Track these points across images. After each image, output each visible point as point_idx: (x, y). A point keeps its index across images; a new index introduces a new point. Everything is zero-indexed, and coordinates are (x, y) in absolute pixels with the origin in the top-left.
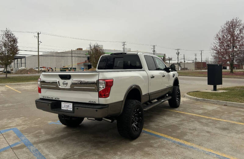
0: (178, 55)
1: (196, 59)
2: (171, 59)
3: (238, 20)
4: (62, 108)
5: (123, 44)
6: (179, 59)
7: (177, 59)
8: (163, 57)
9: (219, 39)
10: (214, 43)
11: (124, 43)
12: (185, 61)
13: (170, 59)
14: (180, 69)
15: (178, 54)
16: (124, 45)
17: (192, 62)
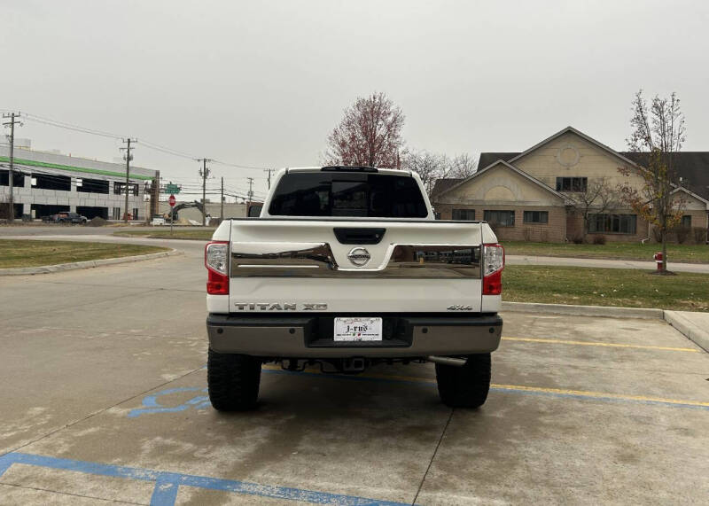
0: (205, 178)
1: (251, 194)
2: (179, 189)
3: (385, 100)
4: (337, 339)
5: (10, 120)
6: (206, 192)
7: (202, 192)
8: (150, 182)
9: (343, 144)
10: (327, 154)
11: (13, 118)
12: (223, 199)
13: (173, 189)
14: (207, 223)
15: (205, 174)
16: (12, 124)
17: (240, 200)
